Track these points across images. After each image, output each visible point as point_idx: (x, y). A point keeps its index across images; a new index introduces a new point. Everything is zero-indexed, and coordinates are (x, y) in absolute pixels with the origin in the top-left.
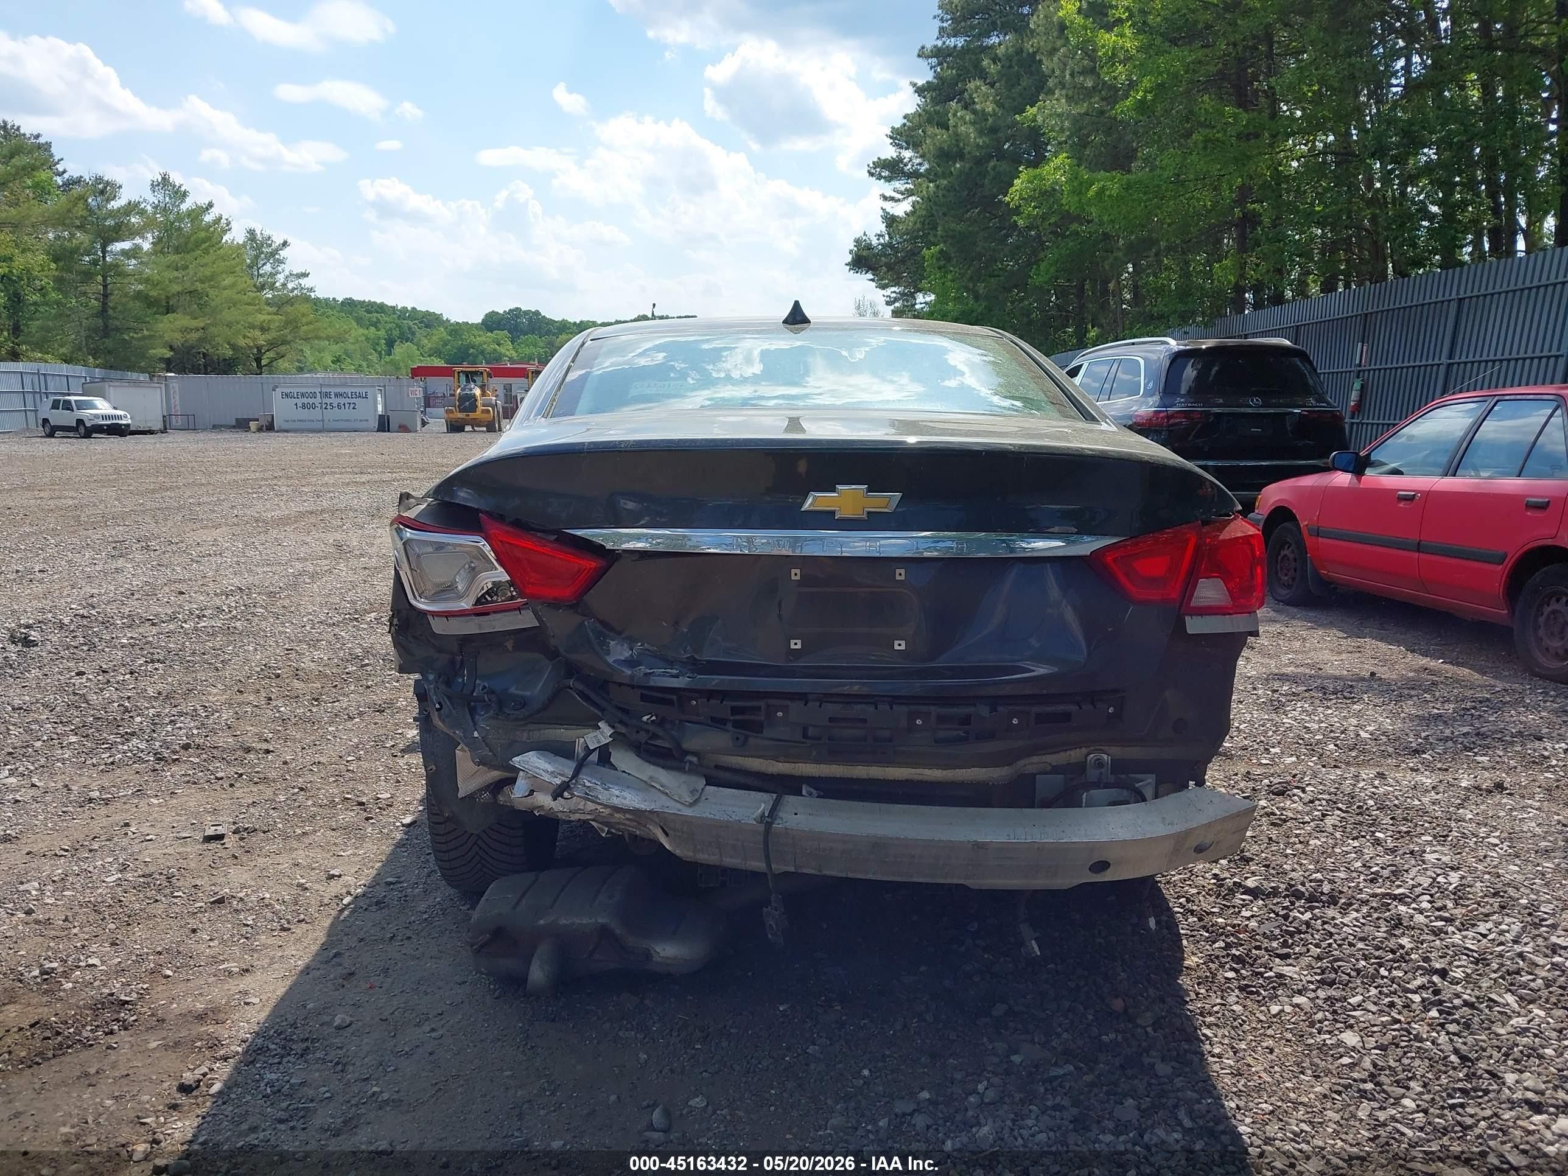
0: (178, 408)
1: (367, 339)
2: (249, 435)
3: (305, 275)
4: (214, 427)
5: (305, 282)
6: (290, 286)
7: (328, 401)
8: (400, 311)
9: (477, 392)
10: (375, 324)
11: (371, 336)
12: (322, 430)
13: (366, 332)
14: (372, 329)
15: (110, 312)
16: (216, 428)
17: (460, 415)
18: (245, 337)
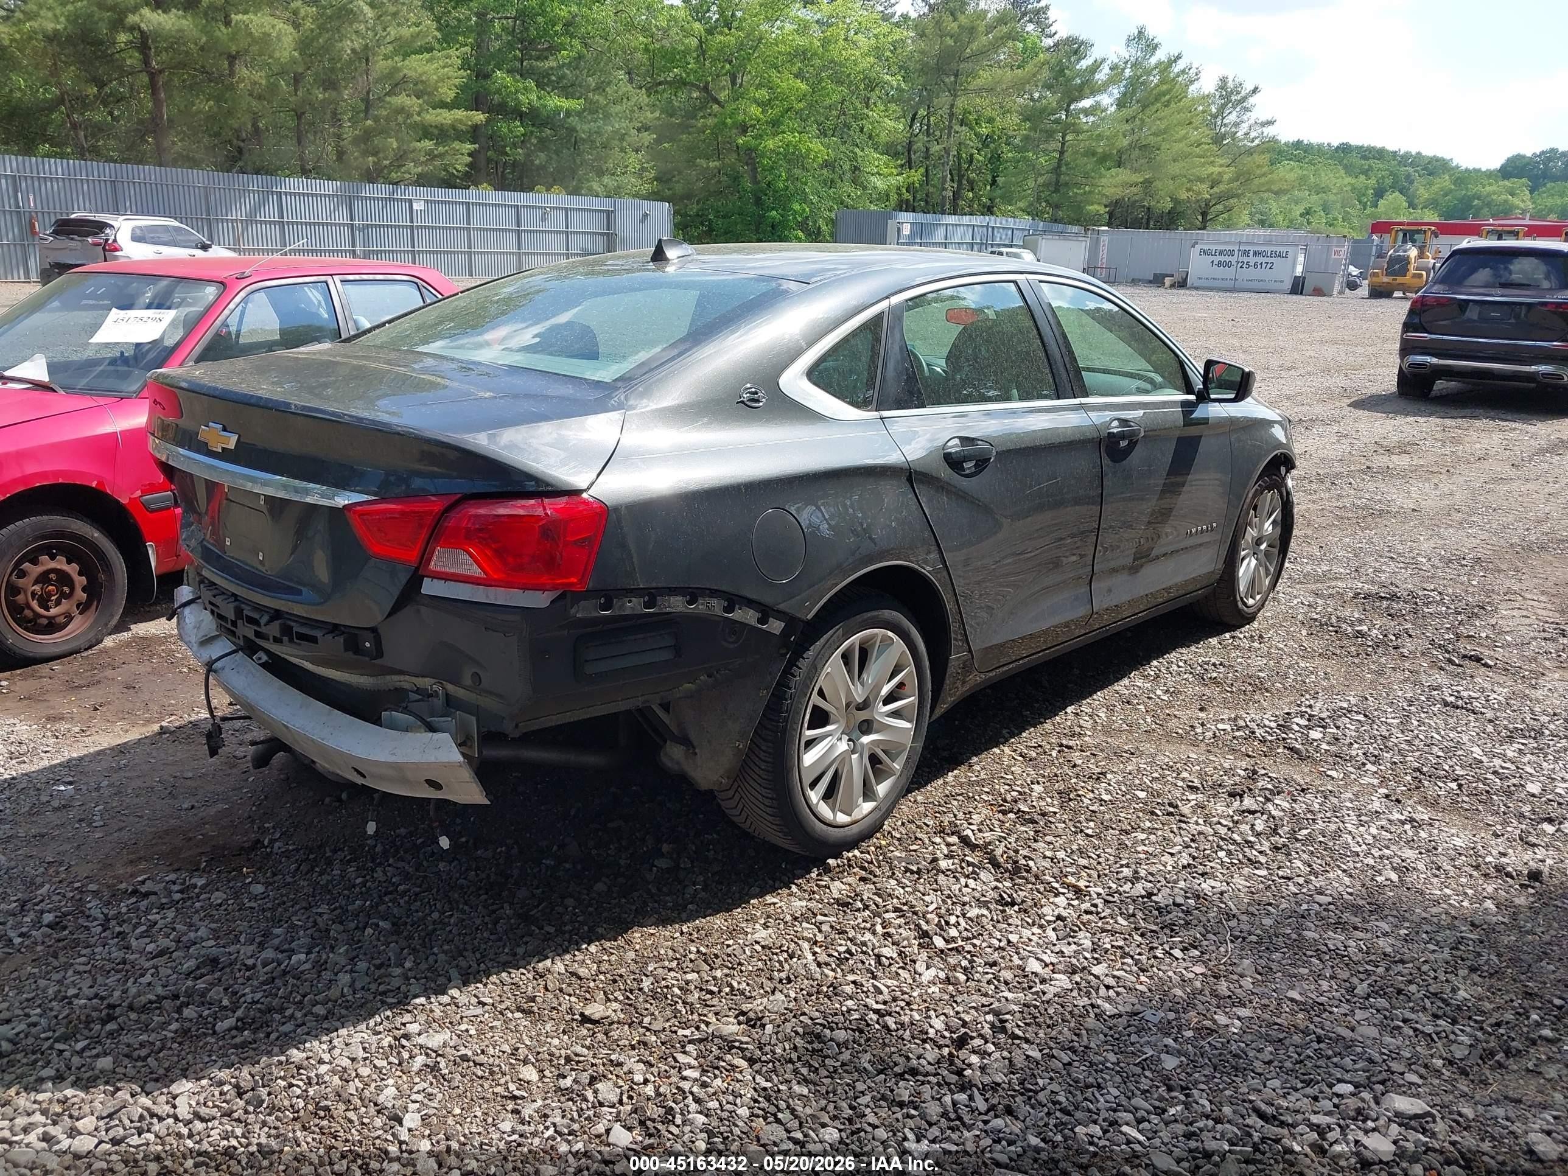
0: (1104, 261)
1: (1354, 189)
2: (1161, 290)
3: (1270, 123)
4: (1133, 281)
5: (1270, 131)
6: (1253, 134)
7: (1246, 259)
8: (1402, 157)
9: (1413, 253)
10: (1366, 173)
11: (1359, 185)
12: (1233, 288)
13: (1354, 181)
14: (1362, 178)
15: (1064, 169)
16: (1134, 282)
17: (1386, 279)
18: (1188, 190)
